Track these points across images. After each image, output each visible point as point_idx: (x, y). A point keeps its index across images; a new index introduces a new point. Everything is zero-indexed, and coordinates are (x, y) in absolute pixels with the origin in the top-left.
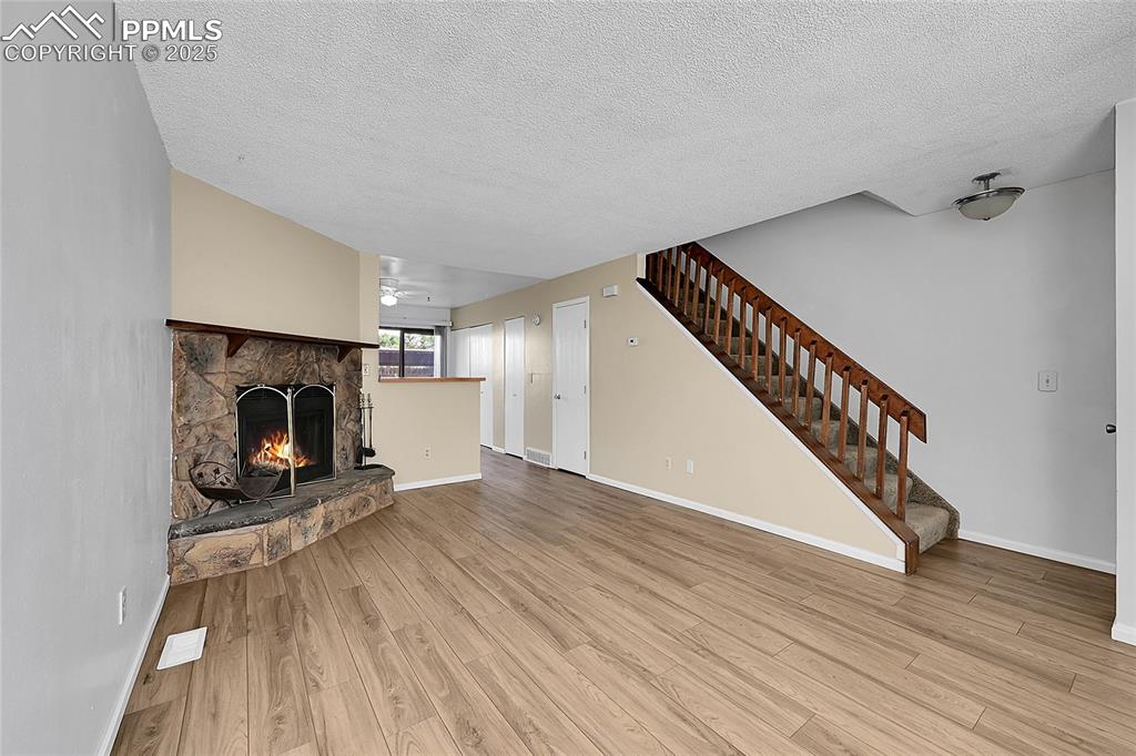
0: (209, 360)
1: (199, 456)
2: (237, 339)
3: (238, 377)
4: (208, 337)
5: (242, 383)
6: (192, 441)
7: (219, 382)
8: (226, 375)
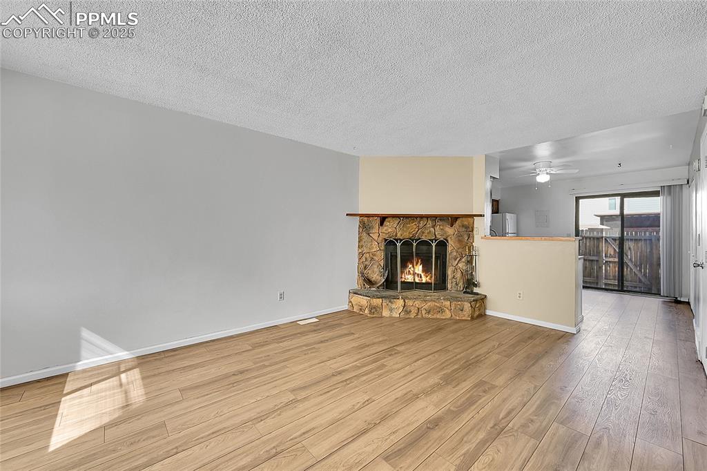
0: (371, 228)
1: (366, 265)
2: (383, 219)
3: (384, 235)
4: (371, 219)
5: (386, 237)
6: (364, 259)
7: (375, 236)
8: (380, 234)
